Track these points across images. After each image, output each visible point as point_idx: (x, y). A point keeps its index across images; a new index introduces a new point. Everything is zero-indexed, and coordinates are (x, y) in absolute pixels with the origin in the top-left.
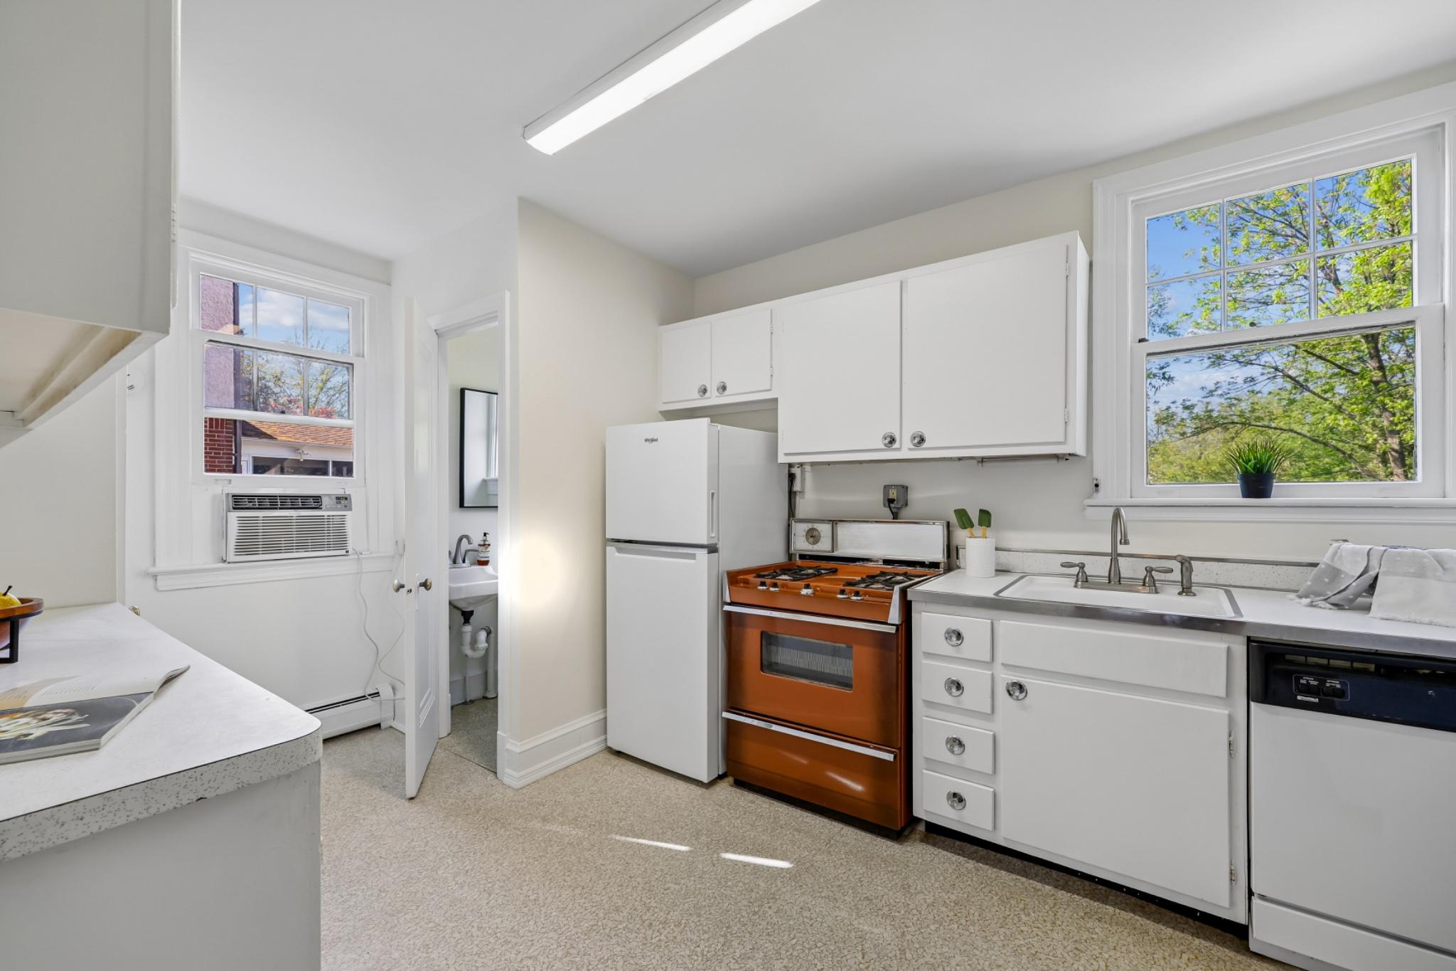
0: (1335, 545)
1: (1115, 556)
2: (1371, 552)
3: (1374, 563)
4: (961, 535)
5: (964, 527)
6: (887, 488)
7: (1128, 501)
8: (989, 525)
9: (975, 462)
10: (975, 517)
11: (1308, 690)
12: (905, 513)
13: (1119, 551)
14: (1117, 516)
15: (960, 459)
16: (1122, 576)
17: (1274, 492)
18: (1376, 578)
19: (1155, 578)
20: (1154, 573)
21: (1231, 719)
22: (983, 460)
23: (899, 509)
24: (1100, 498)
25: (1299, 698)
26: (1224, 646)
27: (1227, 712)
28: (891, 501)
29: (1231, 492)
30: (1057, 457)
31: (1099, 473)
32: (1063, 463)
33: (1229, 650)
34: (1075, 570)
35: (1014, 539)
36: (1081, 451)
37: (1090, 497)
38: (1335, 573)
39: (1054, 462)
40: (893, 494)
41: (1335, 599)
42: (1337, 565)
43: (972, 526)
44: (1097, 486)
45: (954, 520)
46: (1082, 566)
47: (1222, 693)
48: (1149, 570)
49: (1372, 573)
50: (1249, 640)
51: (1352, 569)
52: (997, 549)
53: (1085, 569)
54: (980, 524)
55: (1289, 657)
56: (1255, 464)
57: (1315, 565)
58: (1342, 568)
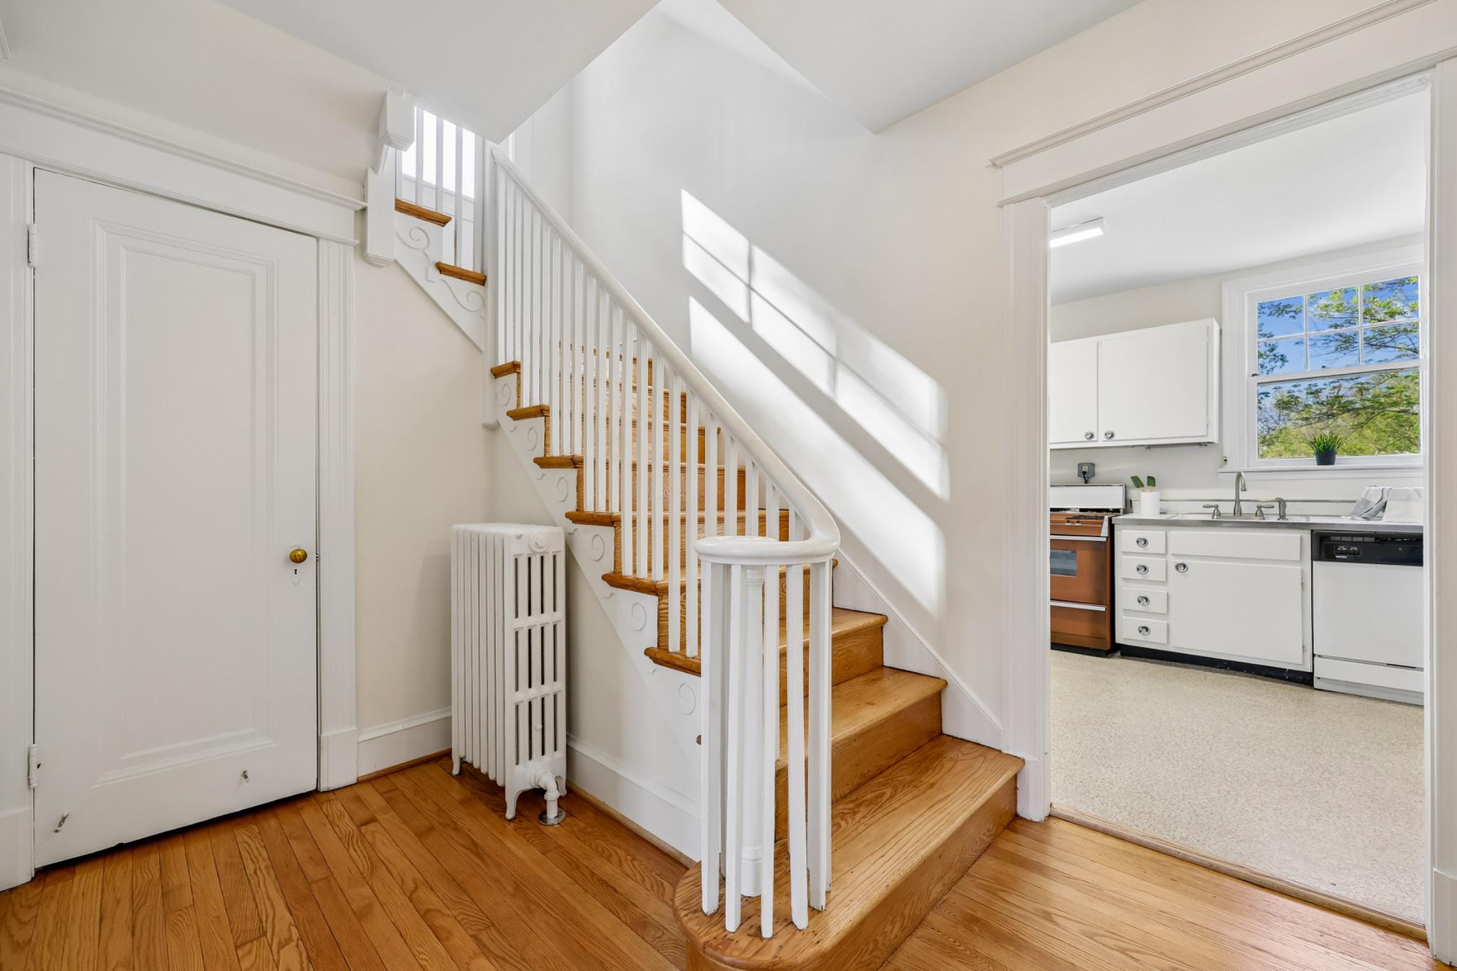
0: (1368, 488)
1: (1238, 501)
2: (1384, 490)
3: (1385, 495)
4: (1134, 493)
5: (1138, 487)
6: (1080, 465)
7: (1246, 469)
8: (1154, 485)
9: (1144, 448)
10: (1144, 481)
11: (1342, 553)
12: (1092, 480)
13: (1241, 498)
14: (1239, 476)
15: (1133, 446)
16: (1243, 512)
17: (1336, 462)
18: (1386, 504)
19: (1264, 513)
20: (1262, 509)
21: (1302, 572)
22: (1149, 447)
23: (1089, 478)
24: (1228, 467)
25: (1337, 557)
26: (1299, 535)
27: (1300, 568)
28: (1084, 473)
29: (1312, 462)
30: (1200, 444)
31: (1227, 453)
32: (1203, 448)
33: (1301, 537)
34: (1212, 510)
35: (1171, 494)
36: (1215, 440)
37: (1221, 467)
38: (1367, 502)
39: (1198, 447)
40: (1085, 469)
41: (1364, 515)
42: (1368, 498)
43: (1143, 486)
44: (1226, 460)
45: (1131, 483)
46: (1217, 507)
47: (1298, 559)
48: (1259, 508)
49: (1384, 501)
50: (1312, 531)
51: (1374, 499)
52: (1161, 500)
53: (1219, 508)
54: (1149, 484)
55: (1332, 538)
56: (1324, 447)
57: (1354, 502)
58: (1370, 500)
